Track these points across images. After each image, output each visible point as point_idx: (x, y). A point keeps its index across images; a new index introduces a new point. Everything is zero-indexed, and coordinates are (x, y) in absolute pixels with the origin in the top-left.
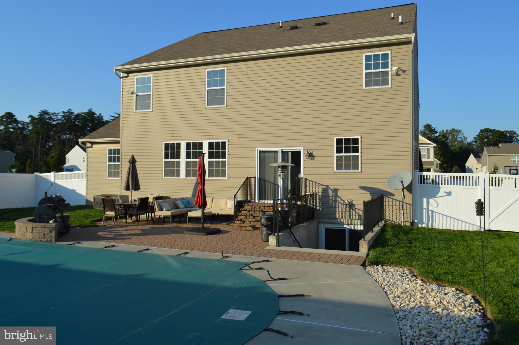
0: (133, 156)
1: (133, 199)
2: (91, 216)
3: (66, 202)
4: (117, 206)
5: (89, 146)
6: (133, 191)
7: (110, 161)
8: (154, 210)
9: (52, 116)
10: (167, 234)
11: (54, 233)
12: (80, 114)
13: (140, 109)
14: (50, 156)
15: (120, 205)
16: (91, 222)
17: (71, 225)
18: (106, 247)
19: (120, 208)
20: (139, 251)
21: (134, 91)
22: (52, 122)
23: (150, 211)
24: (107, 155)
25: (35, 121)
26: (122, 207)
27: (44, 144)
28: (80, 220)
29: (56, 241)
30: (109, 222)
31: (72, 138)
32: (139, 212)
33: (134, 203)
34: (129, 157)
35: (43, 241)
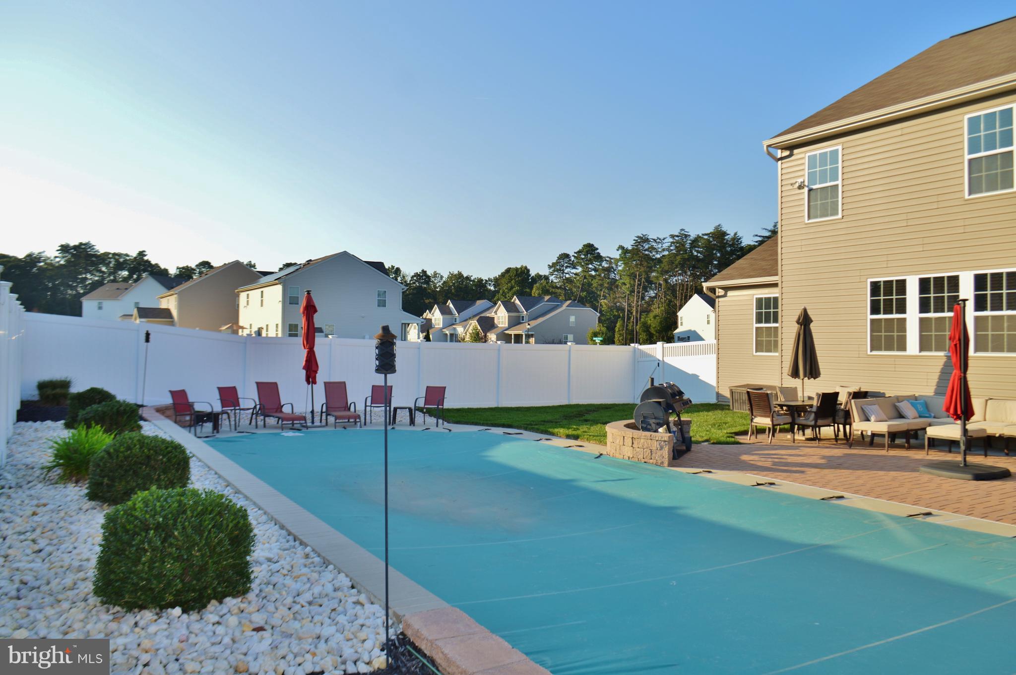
0: (805, 310)
1: (806, 394)
2: (727, 425)
3: (685, 397)
4: (775, 407)
5: (720, 294)
6: (806, 378)
7: (759, 320)
8: (850, 418)
9: (654, 244)
10: (881, 469)
11: (667, 451)
12: (700, 237)
13: (816, 217)
14: (651, 315)
15: (781, 406)
16: (729, 435)
17: (693, 439)
18: (758, 484)
19: (782, 412)
20: (823, 499)
21: (804, 182)
22: (654, 256)
23: (842, 420)
24: (753, 309)
25: (628, 255)
26: (786, 411)
27: (642, 294)
28: (707, 431)
29: (670, 465)
30: (761, 437)
31: (688, 281)
32: (820, 422)
33: (807, 403)
34: (797, 313)
35: (649, 463)
